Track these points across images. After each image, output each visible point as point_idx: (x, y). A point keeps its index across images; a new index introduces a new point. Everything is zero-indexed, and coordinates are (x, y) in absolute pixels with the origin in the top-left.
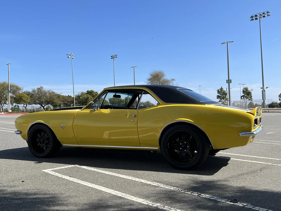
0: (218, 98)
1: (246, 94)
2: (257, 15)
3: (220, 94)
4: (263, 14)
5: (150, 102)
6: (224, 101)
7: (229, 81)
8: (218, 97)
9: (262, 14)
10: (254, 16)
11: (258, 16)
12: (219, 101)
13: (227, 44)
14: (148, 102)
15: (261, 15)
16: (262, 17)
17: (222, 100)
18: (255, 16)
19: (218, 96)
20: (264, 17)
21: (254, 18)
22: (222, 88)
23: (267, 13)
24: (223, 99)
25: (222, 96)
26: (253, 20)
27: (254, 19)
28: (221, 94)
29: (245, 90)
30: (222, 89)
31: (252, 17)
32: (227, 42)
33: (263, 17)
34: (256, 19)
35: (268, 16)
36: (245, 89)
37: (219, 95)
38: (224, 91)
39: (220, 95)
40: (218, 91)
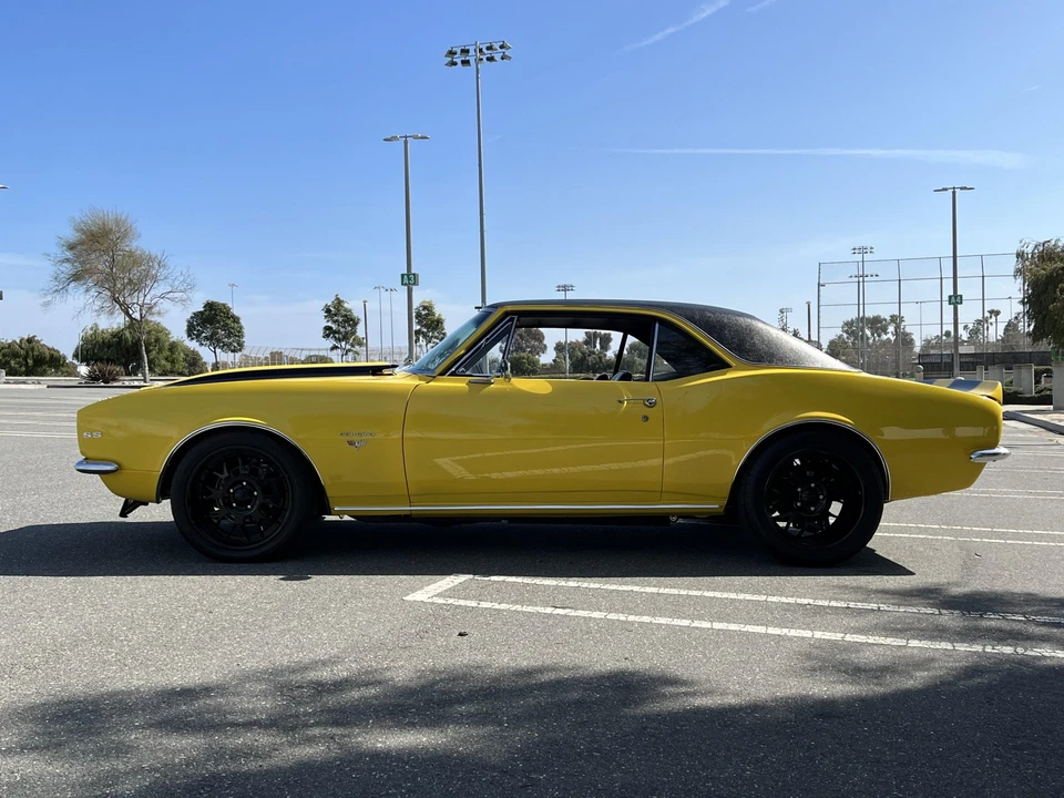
0: (326, 336)
1: (425, 326)
2: (468, 51)
3: (334, 322)
4: (488, 48)
5: (38, 342)
6: (348, 347)
7: (409, 279)
8: (328, 332)
9: (485, 50)
10: (459, 52)
11: (472, 52)
12: (332, 349)
13: (406, 142)
14: (30, 341)
15: (481, 50)
16: (484, 58)
17: (343, 343)
18: (463, 51)
19: (327, 328)
20: (491, 59)
21: (458, 57)
22: (338, 299)
23: (502, 47)
24: (345, 338)
25: (342, 330)
26: (455, 64)
27: (459, 61)
28: (337, 321)
29: (423, 313)
30: (339, 303)
31: (452, 53)
32: (406, 137)
33: (488, 59)
34: (466, 63)
35: (502, 58)
36: (425, 308)
37: (330, 324)
38: (346, 310)
39: (334, 327)
40: (328, 311)
